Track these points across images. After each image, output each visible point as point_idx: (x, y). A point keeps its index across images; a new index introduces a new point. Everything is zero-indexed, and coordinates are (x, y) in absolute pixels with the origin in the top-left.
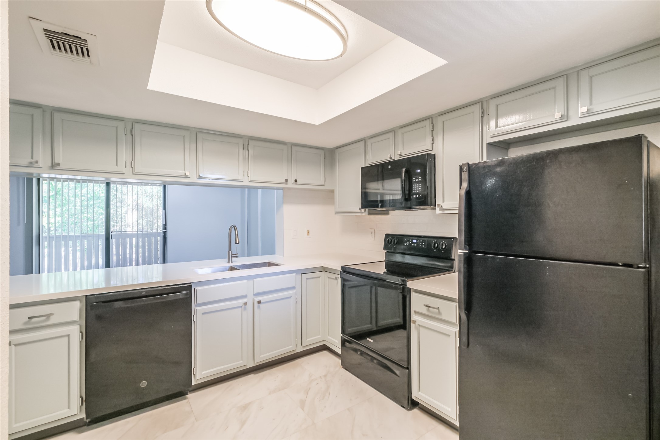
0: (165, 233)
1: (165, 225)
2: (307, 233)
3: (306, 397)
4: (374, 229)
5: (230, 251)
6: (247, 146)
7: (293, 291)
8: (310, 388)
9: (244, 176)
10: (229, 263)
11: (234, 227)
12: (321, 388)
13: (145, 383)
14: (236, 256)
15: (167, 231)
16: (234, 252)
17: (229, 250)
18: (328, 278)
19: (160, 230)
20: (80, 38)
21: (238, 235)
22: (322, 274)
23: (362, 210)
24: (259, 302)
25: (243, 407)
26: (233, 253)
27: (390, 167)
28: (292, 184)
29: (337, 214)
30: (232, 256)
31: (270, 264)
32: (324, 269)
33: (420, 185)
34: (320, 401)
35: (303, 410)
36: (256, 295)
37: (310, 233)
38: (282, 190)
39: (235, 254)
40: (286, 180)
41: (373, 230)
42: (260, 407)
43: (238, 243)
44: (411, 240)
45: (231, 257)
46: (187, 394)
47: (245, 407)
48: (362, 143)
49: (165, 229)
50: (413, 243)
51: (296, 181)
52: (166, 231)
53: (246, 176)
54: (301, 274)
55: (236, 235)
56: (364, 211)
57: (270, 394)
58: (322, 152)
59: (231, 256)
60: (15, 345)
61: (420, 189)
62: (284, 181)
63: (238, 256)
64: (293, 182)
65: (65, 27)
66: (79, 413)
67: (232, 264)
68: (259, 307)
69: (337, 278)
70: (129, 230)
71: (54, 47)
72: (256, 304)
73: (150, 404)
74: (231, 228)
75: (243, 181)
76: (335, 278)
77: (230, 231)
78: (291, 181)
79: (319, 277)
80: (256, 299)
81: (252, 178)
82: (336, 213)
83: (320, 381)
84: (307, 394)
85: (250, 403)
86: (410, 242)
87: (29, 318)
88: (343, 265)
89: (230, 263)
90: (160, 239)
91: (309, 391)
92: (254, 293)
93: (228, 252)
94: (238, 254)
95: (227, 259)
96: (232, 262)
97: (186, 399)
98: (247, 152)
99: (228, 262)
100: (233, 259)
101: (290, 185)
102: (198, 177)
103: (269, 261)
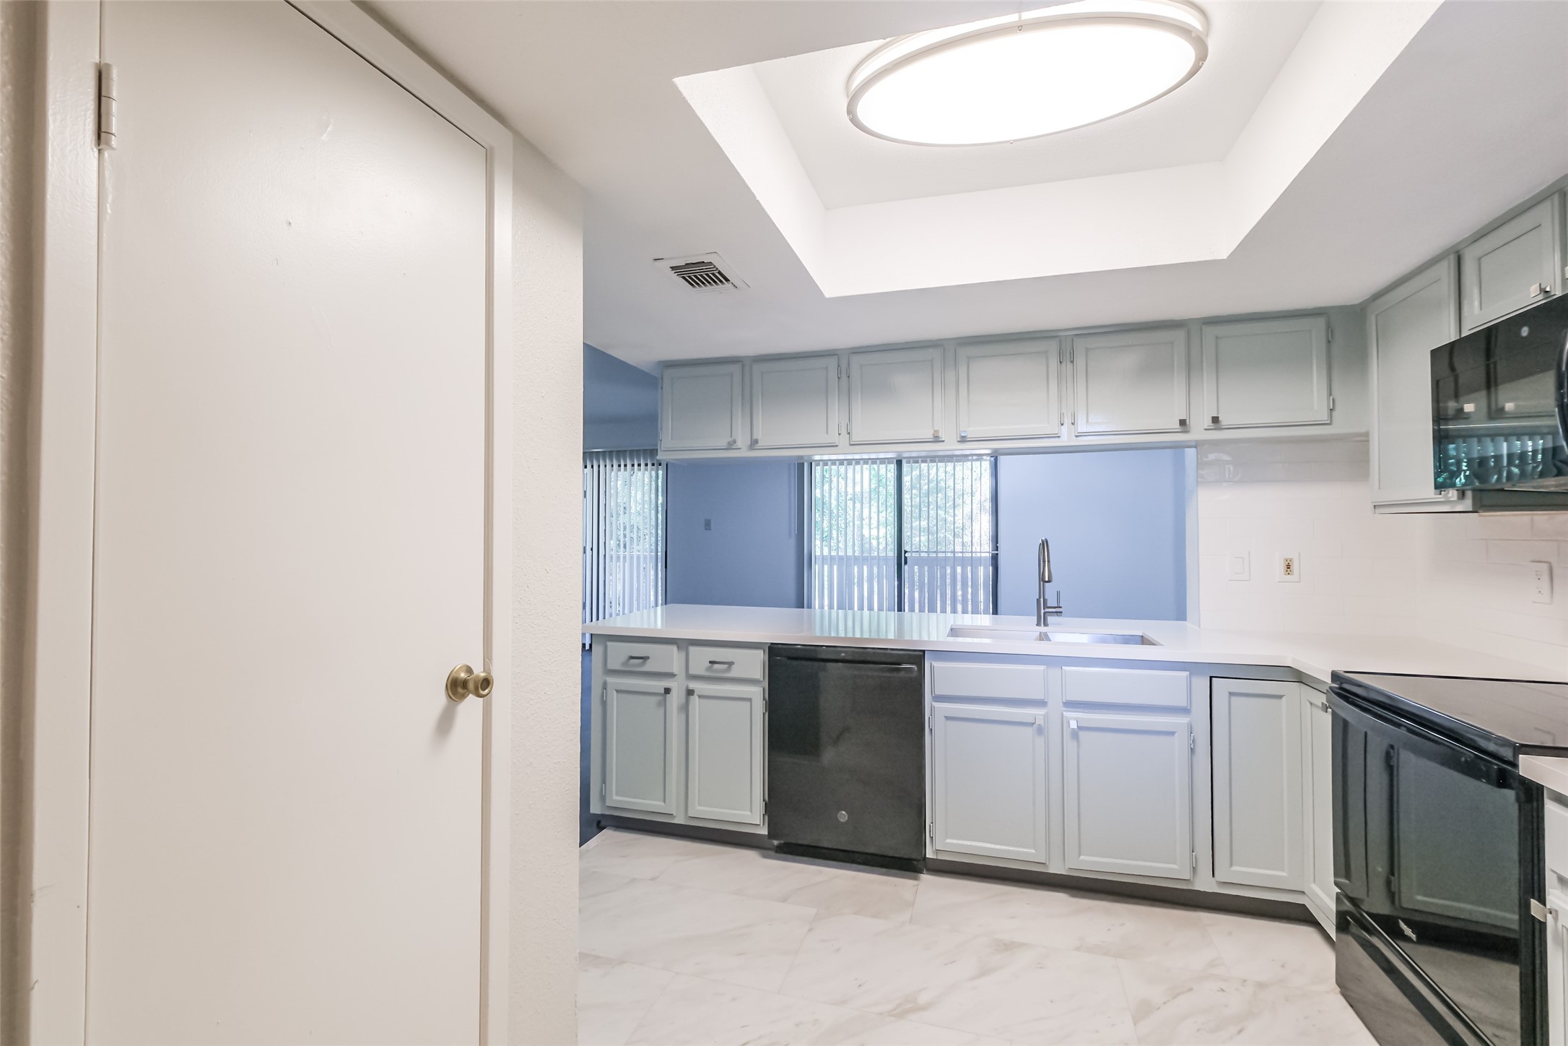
0: (995, 559)
2: (1284, 567)
3: (1165, 1003)
4: (1550, 563)
5: (1042, 599)
6: (1070, 354)
7: (1183, 720)
8: (1191, 990)
9: (1062, 424)
10: (1040, 626)
11: (1045, 543)
12: (1226, 1006)
13: (845, 816)
14: (1057, 612)
16: (1052, 602)
17: (1040, 597)
18: (1311, 704)
19: (985, 549)
20: (703, 262)
21: (1049, 561)
22: (1291, 689)
23: (1450, 495)
25: (1005, 944)
27: (1525, 331)
28: (1205, 429)
29: (1378, 510)
30: (1047, 610)
31: (1143, 641)
32: (1299, 677)
34: (1199, 1030)
35: (1135, 1024)
36: (1070, 705)
37: (1293, 568)
38: (1194, 449)
39: (1055, 608)
40: (1183, 423)
42: (1039, 963)
45: (1044, 612)
46: (921, 872)
47: (1008, 947)
48: (1448, 266)
49: (997, 549)
51: (1215, 420)
52: (997, 554)
53: (1067, 423)
54: (1211, 677)
55: (1044, 561)
56: (1442, 499)
57: (1078, 949)
58: (1317, 324)
59: (1044, 609)
60: (700, 697)
62: (1175, 425)
63: (1061, 612)
64: (1208, 422)
65: (685, 257)
66: (762, 825)
67: (1046, 628)
68: (1075, 737)
69: (1325, 708)
71: (692, 285)
72: (1068, 727)
73: (859, 861)
75: (1060, 437)
76: (1321, 706)
78: (1199, 423)
79: (1280, 697)
80: (1068, 716)
81: (1082, 427)
82: (1375, 506)
83: (1236, 989)
84: (1174, 998)
85: (1022, 945)
87: (710, 662)
88: (1340, 668)
89: (1042, 625)
90: (984, 573)
91: (1183, 993)
92: (1064, 701)
93: (1038, 601)
94: (1061, 607)
95: (1036, 618)
96: (1046, 624)
97: (916, 879)
98: (1069, 365)
99: (1038, 624)
101: (1200, 433)
102: (959, 440)
103: (1143, 633)
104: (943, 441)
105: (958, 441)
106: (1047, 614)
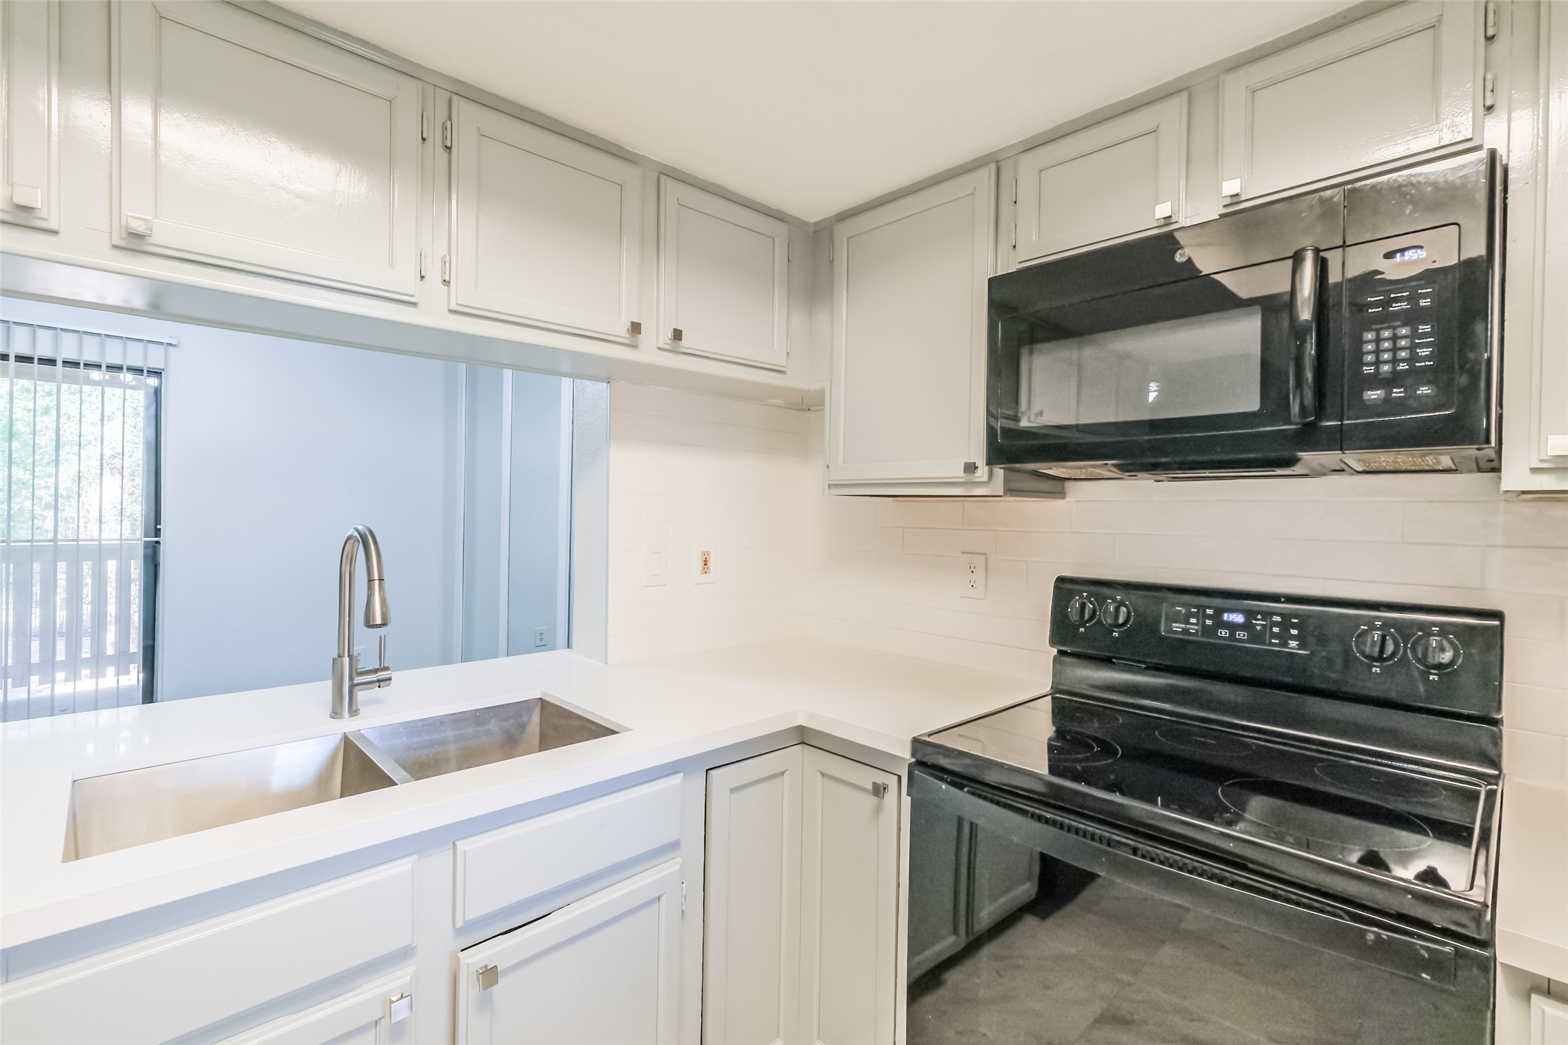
1: (157, 520)
2: (701, 564)
4: (985, 555)
5: (346, 660)
6: (444, 128)
9: (422, 277)
10: (341, 717)
11: (366, 540)
14: (379, 681)
15: (161, 539)
16: (367, 662)
17: (341, 653)
18: (823, 775)
21: (381, 580)
23: (979, 474)
24: (489, 976)
26: (363, 665)
28: (660, 349)
29: (832, 490)
30: (357, 680)
32: (803, 737)
33: (1426, 328)
37: (711, 563)
39: (376, 671)
40: (636, 328)
41: (979, 561)
43: (384, 624)
44: (1209, 611)
45: (352, 687)
48: (985, 177)
49: (157, 532)
50: (1222, 624)
51: (677, 335)
52: (158, 542)
53: (434, 277)
54: (707, 770)
55: (370, 581)
56: (985, 479)
58: (781, 230)
59: (351, 679)
61: (1424, 352)
62: (622, 331)
63: (389, 677)
64: (666, 336)
67: (353, 718)
68: (486, 1004)
69: (879, 790)
70: (90, 532)
72: (469, 990)
74: (350, 542)
75: (414, 304)
76: (870, 787)
77: (346, 559)
78: (655, 335)
79: (784, 773)
80: (470, 961)
81: (465, 294)
82: (829, 486)
86: (1208, 622)
89: (347, 715)
93: (336, 662)
94: (387, 669)
95: (329, 699)
96: (354, 712)
98: (443, 155)
99: (336, 714)
100: (361, 695)
101: (650, 351)
102: (117, 242)
103: (542, 692)
104: (54, 232)
105: (115, 247)
106: (357, 688)
